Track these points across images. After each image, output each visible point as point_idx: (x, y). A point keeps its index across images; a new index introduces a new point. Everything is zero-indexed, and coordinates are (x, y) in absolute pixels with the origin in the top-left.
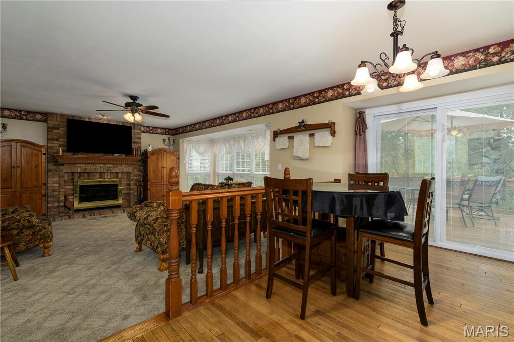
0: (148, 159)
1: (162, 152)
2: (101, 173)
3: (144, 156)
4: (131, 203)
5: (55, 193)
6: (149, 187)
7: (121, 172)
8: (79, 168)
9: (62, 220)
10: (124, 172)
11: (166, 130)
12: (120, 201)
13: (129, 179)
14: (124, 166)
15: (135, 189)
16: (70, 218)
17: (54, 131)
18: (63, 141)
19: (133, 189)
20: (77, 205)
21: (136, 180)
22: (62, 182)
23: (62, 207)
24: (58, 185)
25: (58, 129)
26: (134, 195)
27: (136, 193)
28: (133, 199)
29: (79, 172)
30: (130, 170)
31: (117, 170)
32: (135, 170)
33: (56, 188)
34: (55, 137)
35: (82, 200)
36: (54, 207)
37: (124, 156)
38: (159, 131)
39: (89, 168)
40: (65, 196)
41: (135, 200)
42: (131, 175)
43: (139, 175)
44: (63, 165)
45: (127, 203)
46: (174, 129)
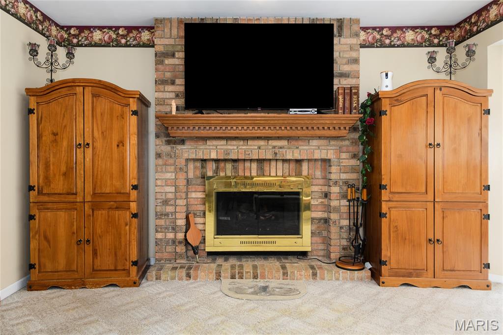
0: (383, 117)
1: (430, 92)
2: (260, 161)
3: (368, 110)
4: (332, 249)
5: (170, 209)
6: (384, 208)
7: (309, 160)
8: (213, 150)
9: (173, 278)
10: (316, 160)
12: (304, 241)
13: (328, 181)
14: (315, 143)
15: (344, 210)
16: (189, 276)
17: (167, 62)
18: (180, 86)
19: (337, 210)
21: (346, 182)
22: (182, 183)
23: (180, 243)
24: (172, 189)
25: (173, 56)
26: (341, 228)
27: (345, 223)
28: (339, 241)
29: (217, 161)
30: (331, 155)
31: (297, 156)
32: (344, 155)
33: (170, 196)
34: (168, 75)
35: (221, 229)
36: (167, 243)
37: (313, 111)
38: (410, 36)
39: (235, 149)
40: (187, 218)
41: (345, 243)
42: (334, 169)
43: (353, 170)
44: (183, 142)
45: (322, 247)
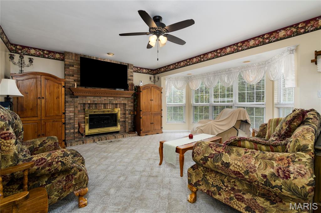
0: (141, 93)
1: (151, 87)
2: (105, 104)
3: (137, 90)
4: (127, 129)
5: (72, 121)
6: (141, 116)
7: (119, 104)
8: (89, 100)
9: (77, 144)
10: (121, 104)
11: (150, 70)
12: (118, 128)
13: (125, 110)
14: (122, 99)
15: (129, 118)
16: (83, 143)
17: (70, 68)
18: (77, 77)
19: (128, 118)
20: (88, 131)
21: (130, 110)
22: (77, 112)
23: (76, 133)
24: (73, 114)
25: (73, 66)
26: (129, 123)
27: (130, 121)
28: (128, 127)
29: (89, 104)
30: (126, 102)
31: (117, 102)
32: (129, 102)
33: (72, 117)
34: (71, 73)
35: (91, 127)
36: (71, 133)
37: (123, 90)
38: (144, 71)
39: (97, 100)
40: (79, 124)
41: (130, 127)
42: (127, 106)
43: (132, 106)
44: (77, 97)
45: (123, 129)
46: (155, 70)
